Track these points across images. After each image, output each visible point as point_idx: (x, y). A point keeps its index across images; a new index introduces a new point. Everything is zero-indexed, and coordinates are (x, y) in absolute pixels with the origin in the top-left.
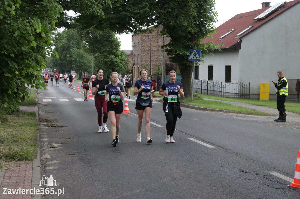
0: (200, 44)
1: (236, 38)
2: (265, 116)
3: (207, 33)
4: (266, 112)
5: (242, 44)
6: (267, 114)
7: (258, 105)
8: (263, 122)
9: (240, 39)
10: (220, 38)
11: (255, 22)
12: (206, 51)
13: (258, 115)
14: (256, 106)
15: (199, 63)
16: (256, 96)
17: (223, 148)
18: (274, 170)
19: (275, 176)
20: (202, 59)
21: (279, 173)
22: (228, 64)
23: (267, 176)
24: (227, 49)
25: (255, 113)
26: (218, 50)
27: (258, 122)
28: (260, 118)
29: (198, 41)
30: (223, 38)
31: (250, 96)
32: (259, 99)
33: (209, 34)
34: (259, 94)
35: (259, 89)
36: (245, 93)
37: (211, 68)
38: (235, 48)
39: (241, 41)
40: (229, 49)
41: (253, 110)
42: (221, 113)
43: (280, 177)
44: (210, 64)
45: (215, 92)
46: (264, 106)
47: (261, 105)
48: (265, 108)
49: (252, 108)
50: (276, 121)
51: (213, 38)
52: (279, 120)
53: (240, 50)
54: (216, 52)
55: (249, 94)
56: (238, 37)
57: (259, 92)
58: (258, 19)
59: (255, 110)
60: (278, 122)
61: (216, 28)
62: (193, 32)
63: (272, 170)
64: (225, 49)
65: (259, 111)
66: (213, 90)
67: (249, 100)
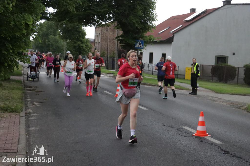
0: (144, 37)
1: (171, 34)
2: (187, 91)
3: (149, 29)
4: (188, 88)
5: (174, 38)
6: (189, 89)
7: (183, 83)
8: (185, 94)
9: (173, 34)
10: (159, 33)
11: (184, 23)
12: (148, 42)
13: (182, 89)
14: (181, 83)
15: (142, 50)
16: (183, 76)
17: (153, 110)
18: (185, 125)
19: (185, 129)
20: (145, 47)
21: (188, 127)
22: (164, 52)
23: (179, 129)
24: (163, 41)
25: (180, 88)
26: (156, 41)
27: (181, 94)
28: (183, 92)
29: (142, 34)
30: (161, 33)
31: (179, 76)
32: (184, 79)
33: (150, 30)
34: (185, 75)
35: (185, 71)
36: (175, 74)
37: (151, 55)
38: (169, 41)
39: (174, 36)
40: (165, 41)
41: (179, 86)
42: (156, 87)
43: (188, 130)
44: (151, 51)
45: (153, 72)
46: (187, 84)
47: (185, 83)
48: (188, 85)
49: (178, 85)
50: (190, 93)
51: (153, 32)
52: (192, 93)
53: (173, 42)
54: (156, 43)
55: (178, 75)
56: (172, 33)
57: (185, 74)
58: (186, 20)
59: (180, 86)
60: (191, 94)
61: (155, 25)
62: (139, 27)
63: (184, 125)
64: (162, 41)
65: (183, 87)
66: (152, 70)
67: (177, 79)
